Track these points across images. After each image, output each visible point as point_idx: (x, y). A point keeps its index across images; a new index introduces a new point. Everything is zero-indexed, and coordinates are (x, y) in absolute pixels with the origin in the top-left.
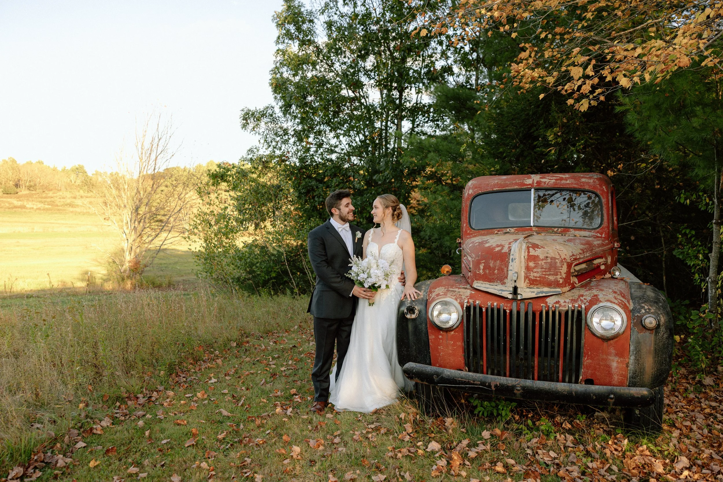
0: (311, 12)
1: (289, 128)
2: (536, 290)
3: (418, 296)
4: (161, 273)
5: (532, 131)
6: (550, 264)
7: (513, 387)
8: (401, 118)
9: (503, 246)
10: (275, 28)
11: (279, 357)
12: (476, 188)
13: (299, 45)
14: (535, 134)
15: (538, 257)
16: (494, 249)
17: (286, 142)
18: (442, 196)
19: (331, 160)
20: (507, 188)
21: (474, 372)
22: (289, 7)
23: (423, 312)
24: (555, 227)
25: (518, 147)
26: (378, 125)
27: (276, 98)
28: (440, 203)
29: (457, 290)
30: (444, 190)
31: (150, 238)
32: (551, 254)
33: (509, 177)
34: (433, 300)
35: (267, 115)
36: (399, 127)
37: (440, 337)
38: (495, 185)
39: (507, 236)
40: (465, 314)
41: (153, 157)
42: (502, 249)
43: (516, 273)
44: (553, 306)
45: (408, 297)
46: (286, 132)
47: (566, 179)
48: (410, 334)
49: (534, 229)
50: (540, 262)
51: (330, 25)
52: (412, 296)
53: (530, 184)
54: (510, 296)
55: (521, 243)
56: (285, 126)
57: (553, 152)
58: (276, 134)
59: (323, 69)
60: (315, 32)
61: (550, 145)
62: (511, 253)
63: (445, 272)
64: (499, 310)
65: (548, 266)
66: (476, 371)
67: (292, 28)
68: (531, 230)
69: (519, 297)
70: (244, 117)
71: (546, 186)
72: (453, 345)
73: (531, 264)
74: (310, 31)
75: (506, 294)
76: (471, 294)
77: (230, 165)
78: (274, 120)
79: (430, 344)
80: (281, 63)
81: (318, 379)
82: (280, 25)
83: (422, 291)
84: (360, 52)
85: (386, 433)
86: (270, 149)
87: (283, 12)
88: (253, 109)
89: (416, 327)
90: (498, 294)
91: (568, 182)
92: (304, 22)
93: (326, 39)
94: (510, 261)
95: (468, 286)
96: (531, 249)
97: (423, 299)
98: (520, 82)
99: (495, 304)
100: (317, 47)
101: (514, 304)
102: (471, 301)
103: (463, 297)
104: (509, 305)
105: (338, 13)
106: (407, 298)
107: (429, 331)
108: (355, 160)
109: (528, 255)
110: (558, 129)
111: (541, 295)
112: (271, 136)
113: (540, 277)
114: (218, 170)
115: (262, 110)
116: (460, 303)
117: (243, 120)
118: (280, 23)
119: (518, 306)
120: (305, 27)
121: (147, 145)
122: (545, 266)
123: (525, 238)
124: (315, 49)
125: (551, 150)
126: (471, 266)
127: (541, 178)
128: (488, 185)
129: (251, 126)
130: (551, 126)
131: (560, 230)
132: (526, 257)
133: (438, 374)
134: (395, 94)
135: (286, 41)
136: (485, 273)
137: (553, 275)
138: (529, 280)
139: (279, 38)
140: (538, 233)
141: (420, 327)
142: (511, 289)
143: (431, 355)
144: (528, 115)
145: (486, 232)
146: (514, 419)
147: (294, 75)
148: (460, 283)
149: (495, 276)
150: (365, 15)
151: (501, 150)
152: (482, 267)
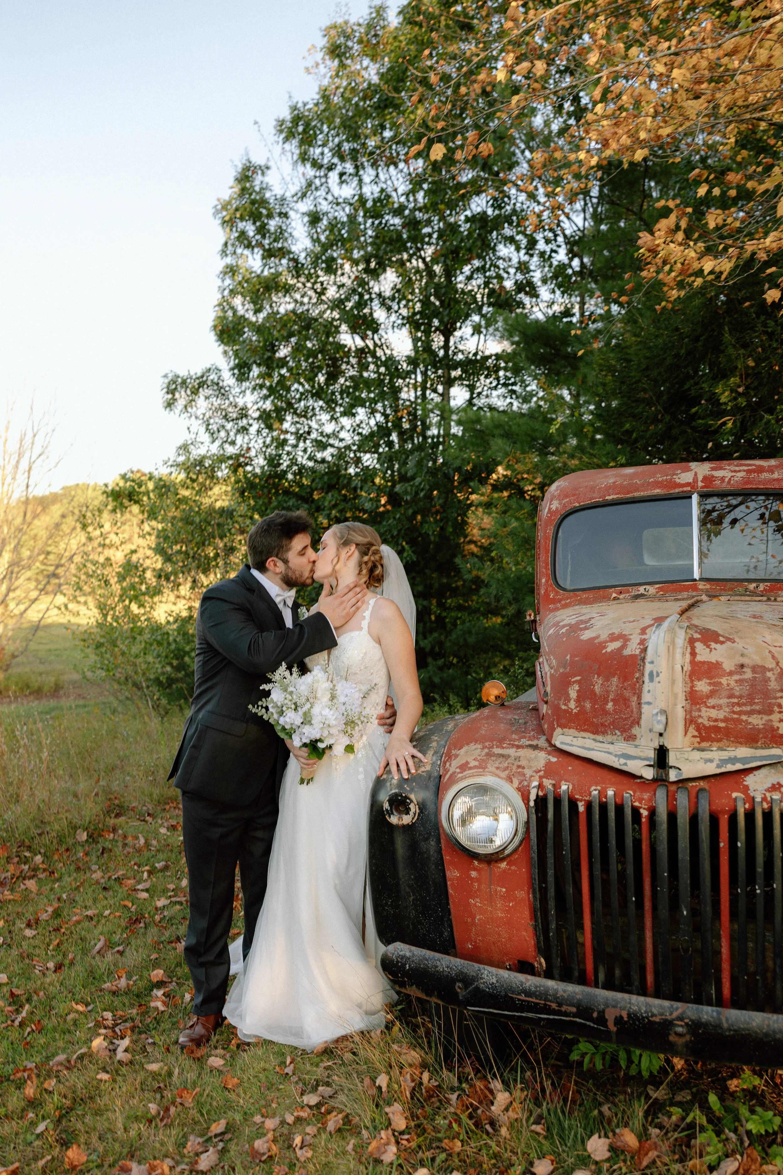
0: (283, 199)
1: (249, 405)
2: (716, 755)
3: (417, 768)
4: (42, 668)
5: (686, 387)
6: (752, 683)
7: (667, 1025)
8: (449, 383)
9: (624, 638)
10: (219, 229)
11: (166, 868)
12: (567, 496)
13: (263, 258)
14: (693, 392)
15: (717, 665)
16: (602, 645)
17: (244, 430)
18: (517, 519)
19: (323, 461)
20: (636, 494)
21: (562, 980)
22: (243, 190)
23: (431, 807)
24: (750, 581)
25: (661, 421)
26: (408, 395)
27: (225, 352)
28: (513, 534)
29: (512, 752)
30: (521, 508)
31: (22, 607)
32: (754, 658)
33: (640, 469)
34: (453, 781)
35: (209, 383)
36: (445, 396)
37: (474, 874)
38: (608, 489)
39: (641, 604)
40: (534, 817)
41: (24, 465)
42: (624, 647)
43: (663, 712)
44: (764, 799)
45: (394, 768)
46: (243, 413)
47: (771, 470)
48: (401, 865)
49: (701, 586)
50: (724, 681)
51: (314, 218)
52: (403, 767)
53: (688, 484)
54: (649, 774)
55: (671, 630)
56: (241, 402)
57: (730, 425)
58: (226, 417)
59: (306, 300)
60: (291, 234)
61: (724, 413)
62: (648, 659)
63: (492, 698)
64: (620, 809)
65: (745, 689)
66: (566, 977)
67: (250, 229)
68: (695, 588)
69: (673, 776)
70: (168, 387)
71: (725, 487)
72: (506, 897)
73: (702, 686)
74: (280, 234)
75: (635, 767)
76: (548, 764)
77: (144, 475)
78: (221, 391)
79: (450, 891)
80: (231, 291)
81: (202, 960)
82: (229, 223)
83: (430, 753)
84: (368, 262)
85: (339, 1130)
86: (217, 443)
87: (232, 198)
88: (183, 373)
89: (413, 847)
90: (616, 765)
91: (776, 476)
92: (270, 216)
93: (307, 243)
94: (646, 678)
95: (542, 742)
96: (699, 646)
97: (429, 774)
98: (658, 273)
99: (610, 793)
100: (296, 261)
101: (661, 795)
102: (548, 783)
103: (528, 772)
104: (646, 796)
105: (330, 198)
106: (389, 772)
107: (447, 858)
108: (369, 460)
109: (693, 662)
110: (738, 380)
111: (730, 768)
112: (217, 421)
113: (725, 720)
114: (122, 484)
115: (199, 374)
116: (519, 789)
117: (168, 393)
118: (227, 218)
119: (671, 799)
120: (273, 224)
121: (13, 446)
122: (737, 691)
123: (683, 613)
124: (291, 264)
125: (724, 423)
126: (548, 689)
127: (713, 469)
128: (592, 489)
129: (181, 403)
130: (721, 375)
131: (762, 587)
132: (688, 667)
133: (466, 980)
134: (438, 340)
135: (239, 251)
136: (582, 711)
137: (759, 712)
138: (698, 729)
139: (226, 244)
140: (712, 597)
141: (423, 845)
142: (652, 754)
143: (452, 917)
144: (677, 356)
145: (590, 595)
146: (673, 1068)
147: (257, 311)
148: (522, 732)
149: (609, 720)
150: (380, 200)
151: (627, 426)
152: (573, 693)
